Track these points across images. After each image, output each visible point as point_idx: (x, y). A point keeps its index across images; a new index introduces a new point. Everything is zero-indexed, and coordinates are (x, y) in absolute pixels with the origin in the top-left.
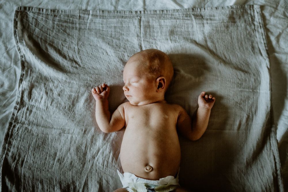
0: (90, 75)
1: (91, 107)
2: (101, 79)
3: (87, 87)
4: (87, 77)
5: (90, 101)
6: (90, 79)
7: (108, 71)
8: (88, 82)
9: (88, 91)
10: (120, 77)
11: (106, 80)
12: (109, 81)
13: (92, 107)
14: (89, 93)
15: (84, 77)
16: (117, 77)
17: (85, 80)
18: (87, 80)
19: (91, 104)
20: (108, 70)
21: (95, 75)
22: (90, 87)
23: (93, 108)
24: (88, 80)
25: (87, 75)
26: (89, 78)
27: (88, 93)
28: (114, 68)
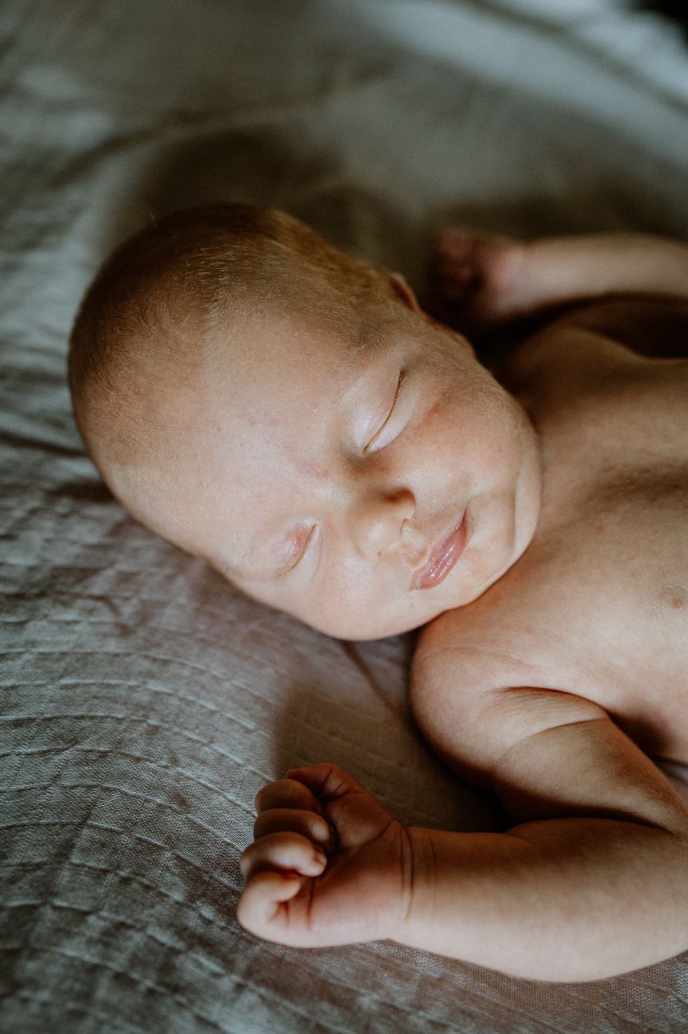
0: (42, 929)
1: (396, 1010)
2: (128, 825)
3: (176, 989)
4: (55, 970)
5: (334, 1001)
6: (90, 942)
7: (74, 741)
8: (118, 962)
9: (217, 996)
10: (166, 662)
11: (153, 788)
12: (175, 761)
13: (402, 1000)
14: (240, 988)
15: (44, 995)
16: (154, 686)
17: (86, 996)
18: (94, 969)
19: (368, 1001)
20: (56, 738)
21: (65, 876)
22: (179, 961)
23: (412, 987)
24: (90, 956)
25: (34, 954)
26: (73, 950)
27: (249, 998)
28: (65, 681)
